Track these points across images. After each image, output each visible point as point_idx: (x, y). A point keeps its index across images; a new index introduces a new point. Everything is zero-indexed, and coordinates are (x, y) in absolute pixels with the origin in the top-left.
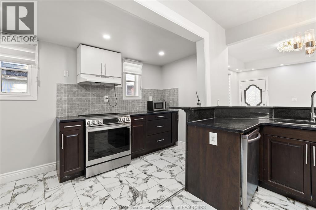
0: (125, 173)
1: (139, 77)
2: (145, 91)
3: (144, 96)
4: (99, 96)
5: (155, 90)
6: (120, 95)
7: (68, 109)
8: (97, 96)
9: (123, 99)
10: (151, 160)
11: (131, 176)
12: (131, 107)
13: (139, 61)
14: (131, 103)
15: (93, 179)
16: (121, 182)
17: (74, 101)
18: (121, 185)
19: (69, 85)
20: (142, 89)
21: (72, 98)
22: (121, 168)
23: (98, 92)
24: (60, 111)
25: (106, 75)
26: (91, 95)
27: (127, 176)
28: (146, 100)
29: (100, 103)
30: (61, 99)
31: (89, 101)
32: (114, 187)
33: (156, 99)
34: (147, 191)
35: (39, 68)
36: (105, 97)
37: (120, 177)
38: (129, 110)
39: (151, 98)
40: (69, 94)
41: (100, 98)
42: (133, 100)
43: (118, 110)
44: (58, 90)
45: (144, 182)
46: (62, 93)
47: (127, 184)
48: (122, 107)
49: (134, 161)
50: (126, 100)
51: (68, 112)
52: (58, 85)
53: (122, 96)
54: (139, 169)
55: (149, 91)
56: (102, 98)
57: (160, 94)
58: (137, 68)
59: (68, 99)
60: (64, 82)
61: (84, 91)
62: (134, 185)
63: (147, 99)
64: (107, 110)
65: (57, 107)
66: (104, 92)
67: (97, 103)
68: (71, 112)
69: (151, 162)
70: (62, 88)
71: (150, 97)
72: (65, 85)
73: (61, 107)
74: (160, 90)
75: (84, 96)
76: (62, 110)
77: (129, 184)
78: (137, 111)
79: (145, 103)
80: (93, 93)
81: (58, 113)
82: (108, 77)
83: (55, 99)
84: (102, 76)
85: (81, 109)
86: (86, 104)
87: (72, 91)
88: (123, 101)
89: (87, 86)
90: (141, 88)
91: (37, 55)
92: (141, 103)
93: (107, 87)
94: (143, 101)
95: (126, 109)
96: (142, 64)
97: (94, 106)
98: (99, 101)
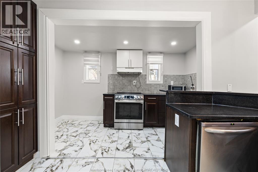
0: (135, 133)
1: (161, 66)
2: (166, 77)
3: (165, 81)
4: (130, 81)
5: (177, 75)
6: (144, 80)
7: (113, 89)
8: (129, 81)
9: (147, 83)
10: (159, 132)
11: (137, 136)
12: (153, 89)
13: (161, 53)
14: (154, 86)
15: (117, 130)
16: (129, 137)
17: (116, 84)
18: (127, 139)
19: (113, 74)
20: (164, 75)
21: (115, 82)
22: (136, 130)
23: (129, 78)
24: (109, 89)
25: (132, 67)
26: (125, 80)
27: (134, 136)
28: (167, 85)
29: (130, 86)
30: (110, 82)
31: (124, 84)
32: (122, 138)
33: (178, 83)
34: (137, 148)
35: (101, 67)
36: (134, 81)
37: (130, 134)
38: (152, 92)
39: (173, 83)
40: (113, 79)
41: (130, 82)
42: (155, 84)
43: (143, 91)
44: (108, 78)
45: (141, 143)
46: (110, 79)
47: (130, 140)
48: (146, 89)
49: (148, 129)
50: (149, 84)
51: (113, 90)
52: (108, 75)
53: (146, 81)
54: (145, 135)
55: (170, 77)
56: (132, 82)
57: (183, 79)
58: (159, 59)
59: (113, 83)
60: (111, 73)
61: (121, 78)
62: (133, 142)
63: (169, 83)
64: (135, 91)
65: (108, 87)
66: (133, 78)
67: (129, 85)
68: (115, 90)
69: (157, 133)
70: (110, 76)
71: (171, 81)
72: (112, 74)
73: (110, 87)
74: (183, 75)
75: (121, 81)
76: (110, 89)
77: (132, 140)
78: (158, 92)
79: (166, 86)
80: (127, 79)
81: (108, 90)
82: (133, 68)
83: (107, 83)
84: (129, 68)
85: (119, 89)
86: (122, 86)
87: (115, 78)
88: (147, 84)
89: (123, 74)
90: (162, 74)
91: (100, 60)
92: (163, 86)
93: (135, 75)
94: (164, 85)
95: (149, 91)
96: (163, 55)
97: (127, 87)
98: (130, 84)
